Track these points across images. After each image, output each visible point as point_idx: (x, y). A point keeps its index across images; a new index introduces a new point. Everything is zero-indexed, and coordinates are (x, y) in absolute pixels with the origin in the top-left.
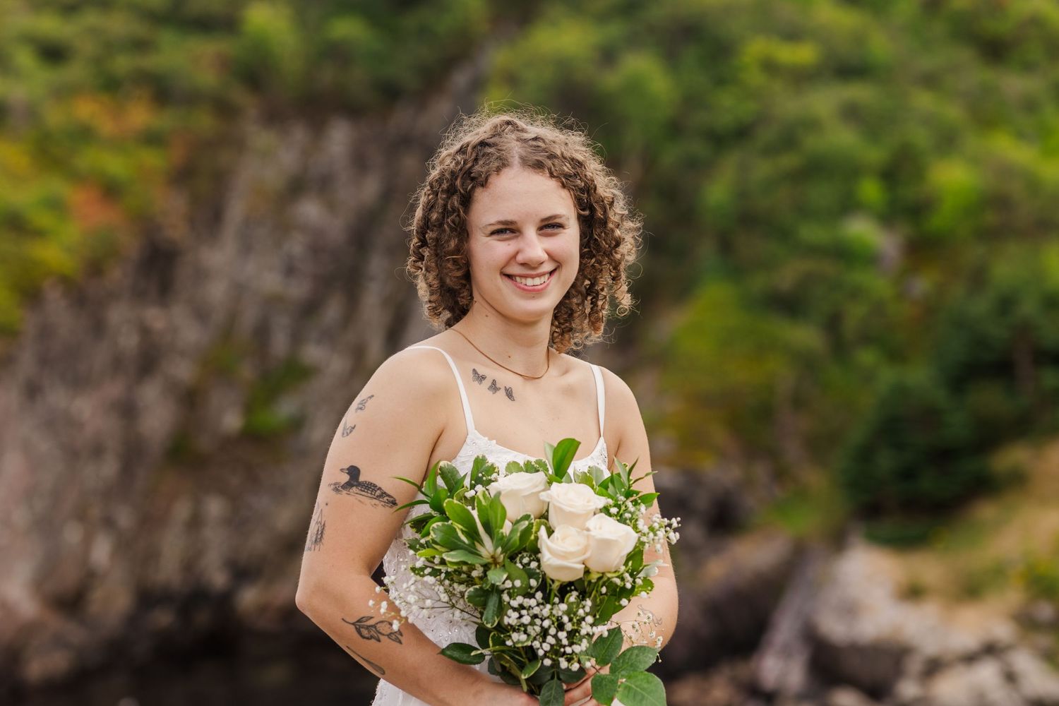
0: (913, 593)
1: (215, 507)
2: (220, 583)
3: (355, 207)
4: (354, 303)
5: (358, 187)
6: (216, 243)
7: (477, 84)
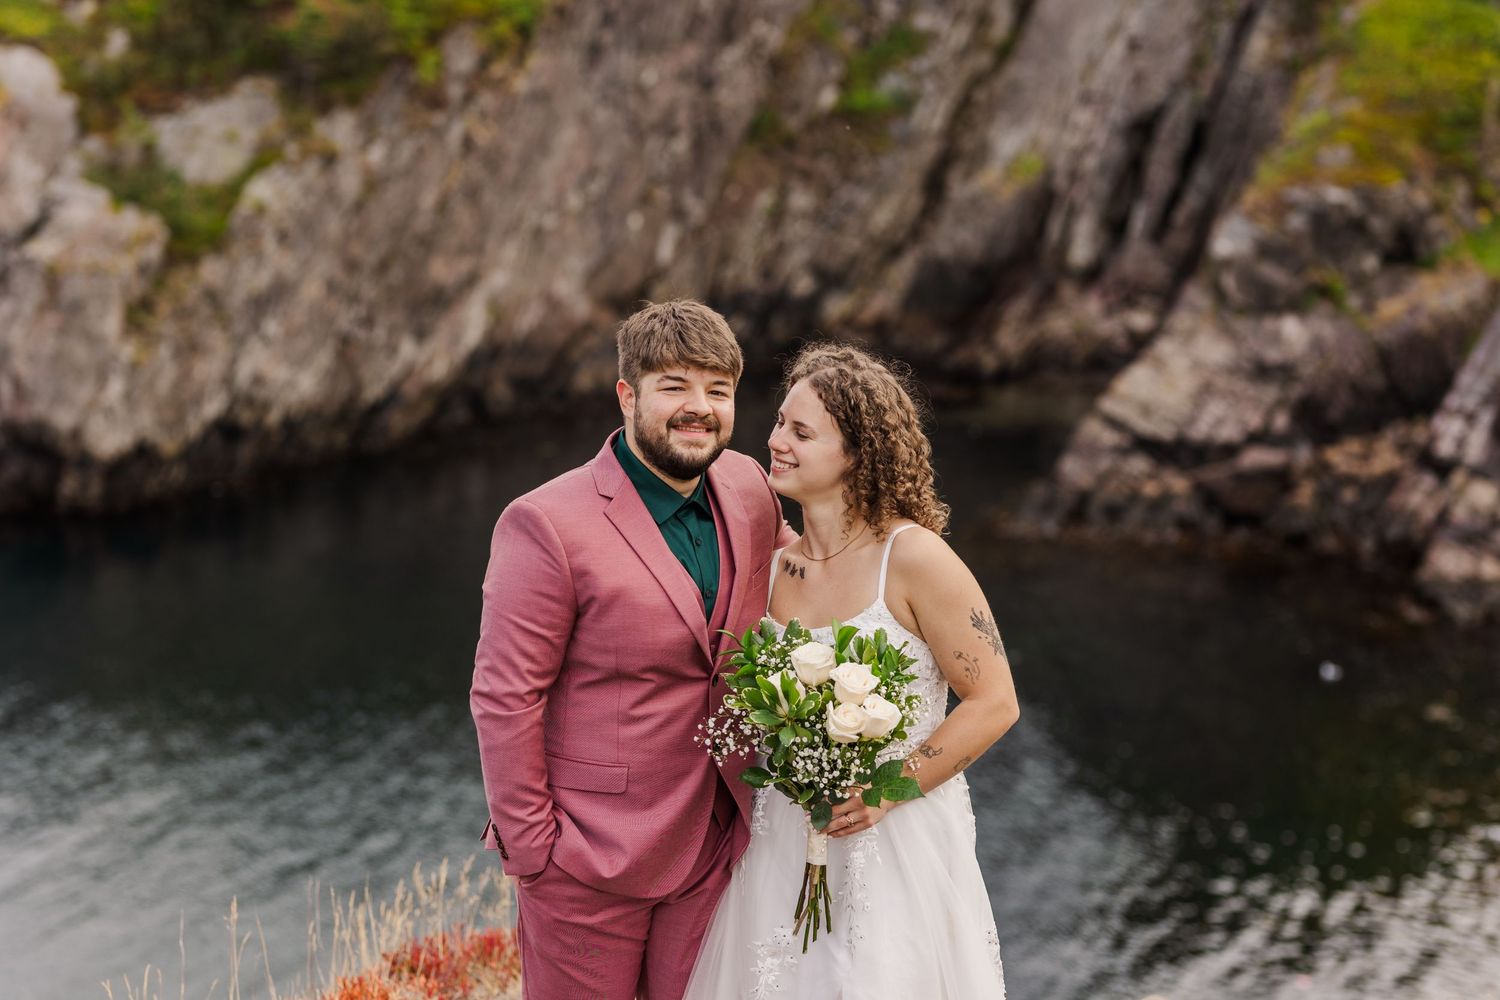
2: (803, 285)
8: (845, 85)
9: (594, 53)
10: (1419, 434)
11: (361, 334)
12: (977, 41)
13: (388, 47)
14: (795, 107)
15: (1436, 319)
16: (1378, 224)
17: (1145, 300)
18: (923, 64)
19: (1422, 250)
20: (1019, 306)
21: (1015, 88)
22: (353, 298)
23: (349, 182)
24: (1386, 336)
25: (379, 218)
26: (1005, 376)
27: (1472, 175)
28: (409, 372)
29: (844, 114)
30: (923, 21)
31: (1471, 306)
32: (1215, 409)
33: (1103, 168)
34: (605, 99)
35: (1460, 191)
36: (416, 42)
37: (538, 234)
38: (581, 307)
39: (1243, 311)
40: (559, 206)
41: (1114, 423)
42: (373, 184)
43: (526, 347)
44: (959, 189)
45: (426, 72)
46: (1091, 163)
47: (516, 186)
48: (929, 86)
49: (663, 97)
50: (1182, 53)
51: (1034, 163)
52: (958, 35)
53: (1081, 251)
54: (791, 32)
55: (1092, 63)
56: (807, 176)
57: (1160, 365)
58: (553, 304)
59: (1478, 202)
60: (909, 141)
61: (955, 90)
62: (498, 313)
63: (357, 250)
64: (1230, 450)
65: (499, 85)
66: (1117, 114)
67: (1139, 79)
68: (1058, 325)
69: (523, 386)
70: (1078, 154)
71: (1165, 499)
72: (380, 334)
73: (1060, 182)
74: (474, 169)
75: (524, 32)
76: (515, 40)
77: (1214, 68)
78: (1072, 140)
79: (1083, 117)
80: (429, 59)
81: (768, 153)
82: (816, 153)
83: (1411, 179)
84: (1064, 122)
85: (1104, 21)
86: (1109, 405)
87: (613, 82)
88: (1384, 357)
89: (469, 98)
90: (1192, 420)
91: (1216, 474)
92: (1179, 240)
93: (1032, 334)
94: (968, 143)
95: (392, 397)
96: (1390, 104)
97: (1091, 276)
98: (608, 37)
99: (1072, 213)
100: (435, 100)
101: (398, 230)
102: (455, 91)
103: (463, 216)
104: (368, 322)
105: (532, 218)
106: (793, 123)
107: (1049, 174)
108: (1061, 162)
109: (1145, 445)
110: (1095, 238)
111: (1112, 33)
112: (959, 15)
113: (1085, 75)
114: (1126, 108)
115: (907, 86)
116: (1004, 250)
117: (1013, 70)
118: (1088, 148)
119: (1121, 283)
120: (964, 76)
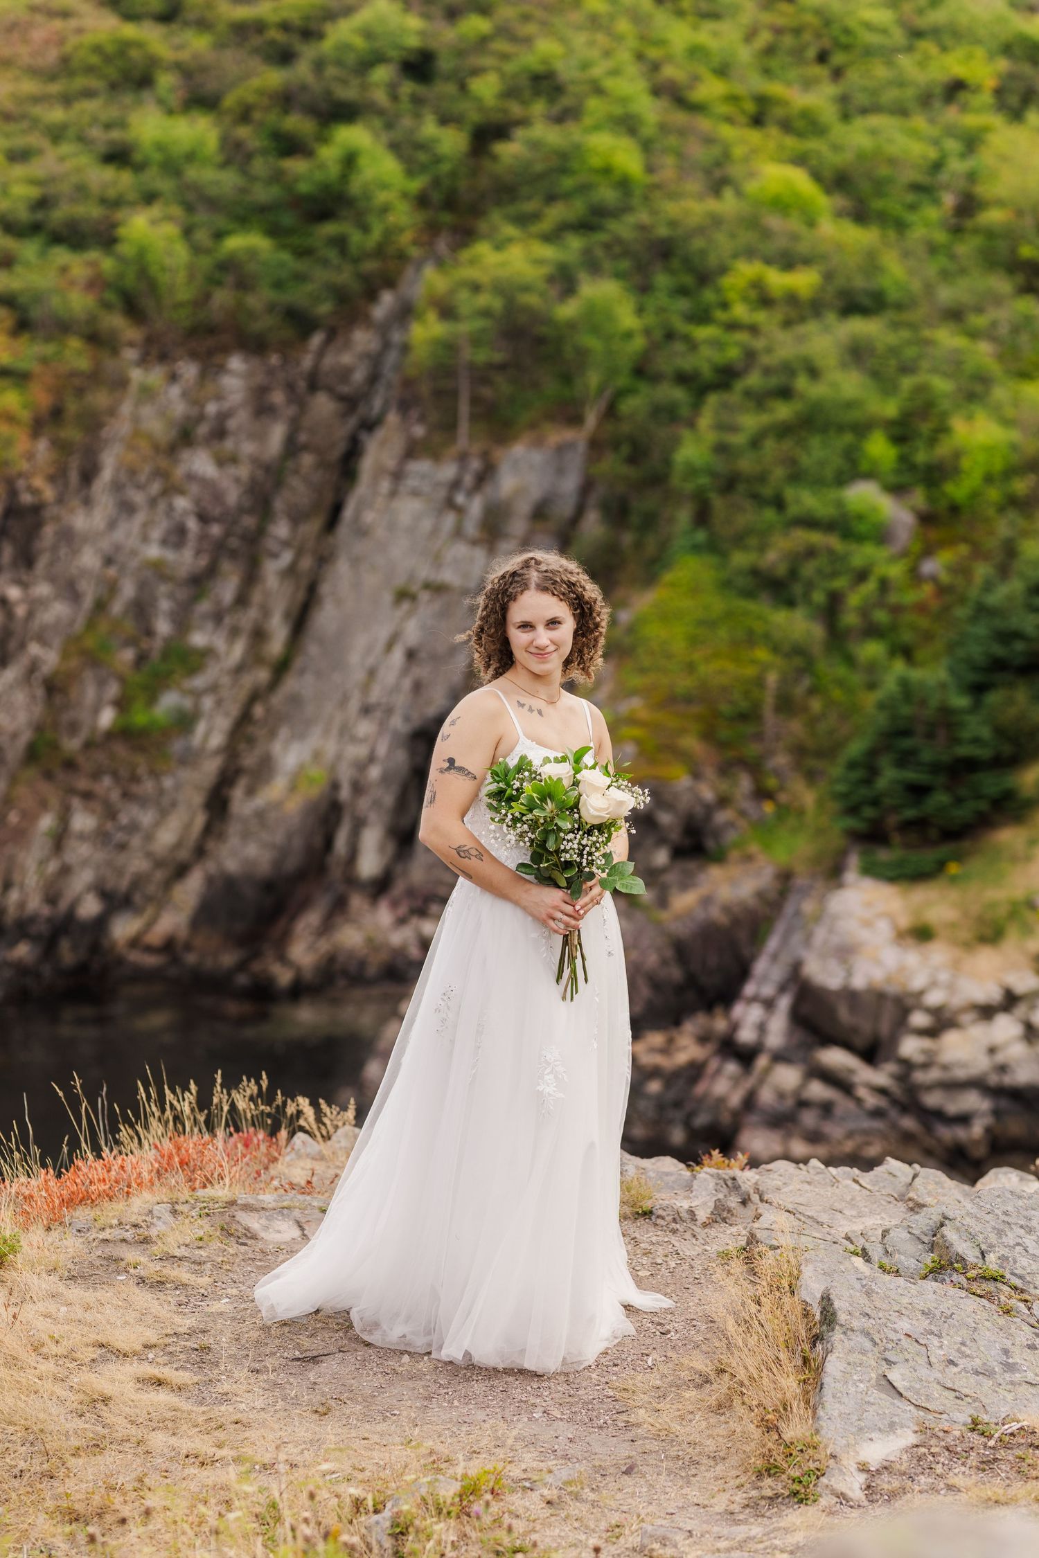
0: (922, 934)
1: (83, 821)
2: (90, 907)
3: (255, 461)
4: (251, 577)
5: (260, 437)
6: (87, 502)
7: (406, 313)
8: (121, 704)
10: (720, 1025)
12: (254, 656)
14: (73, 728)
15: (726, 909)
16: (665, 818)
18: (199, 682)
19: (710, 844)
20: (312, 919)
21: (295, 700)
24: (681, 929)
26: (299, 991)
27: (755, 768)
29: (124, 734)
30: (198, 639)
31: (760, 895)
33: (385, 779)
35: (745, 783)
44: (241, 804)
46: (375, 772)
48: (208, 703)
51: (318, 774)
52: (238, 650)
53: (369, 864)
54: (65, 655)
55: (372, 673)
56: (87, 796)
59: (762, 794)
60: (189, 759)
61: (234, 710)
66: (397, 723)
67: (418, 687)
68: (350, 937)
70: (362, 766)
73: (345, 794)
78: (357, 752)
79: (365, 728)
81: (48, 775)
82: (96, 775)
83: (696, 775)
84: (345, 732)
85: (383, 633)
88: (680, 950)
93: (324, 946)
94: (249, 760)
96: (671, 701)
97: (380, 887)
99: (359, 825)
106: (72, 745)
107: (335, 786)
108: (345, 775)
110: (382, 849)
111: (389, 646)
112: (234, 633)
113: (366, 688)
114: (407, 719)
115: (188, 703)
116: (292, 864)
117: (291, 684)
118: (371, 759)
119: (411, 893)
120: (243, 694)
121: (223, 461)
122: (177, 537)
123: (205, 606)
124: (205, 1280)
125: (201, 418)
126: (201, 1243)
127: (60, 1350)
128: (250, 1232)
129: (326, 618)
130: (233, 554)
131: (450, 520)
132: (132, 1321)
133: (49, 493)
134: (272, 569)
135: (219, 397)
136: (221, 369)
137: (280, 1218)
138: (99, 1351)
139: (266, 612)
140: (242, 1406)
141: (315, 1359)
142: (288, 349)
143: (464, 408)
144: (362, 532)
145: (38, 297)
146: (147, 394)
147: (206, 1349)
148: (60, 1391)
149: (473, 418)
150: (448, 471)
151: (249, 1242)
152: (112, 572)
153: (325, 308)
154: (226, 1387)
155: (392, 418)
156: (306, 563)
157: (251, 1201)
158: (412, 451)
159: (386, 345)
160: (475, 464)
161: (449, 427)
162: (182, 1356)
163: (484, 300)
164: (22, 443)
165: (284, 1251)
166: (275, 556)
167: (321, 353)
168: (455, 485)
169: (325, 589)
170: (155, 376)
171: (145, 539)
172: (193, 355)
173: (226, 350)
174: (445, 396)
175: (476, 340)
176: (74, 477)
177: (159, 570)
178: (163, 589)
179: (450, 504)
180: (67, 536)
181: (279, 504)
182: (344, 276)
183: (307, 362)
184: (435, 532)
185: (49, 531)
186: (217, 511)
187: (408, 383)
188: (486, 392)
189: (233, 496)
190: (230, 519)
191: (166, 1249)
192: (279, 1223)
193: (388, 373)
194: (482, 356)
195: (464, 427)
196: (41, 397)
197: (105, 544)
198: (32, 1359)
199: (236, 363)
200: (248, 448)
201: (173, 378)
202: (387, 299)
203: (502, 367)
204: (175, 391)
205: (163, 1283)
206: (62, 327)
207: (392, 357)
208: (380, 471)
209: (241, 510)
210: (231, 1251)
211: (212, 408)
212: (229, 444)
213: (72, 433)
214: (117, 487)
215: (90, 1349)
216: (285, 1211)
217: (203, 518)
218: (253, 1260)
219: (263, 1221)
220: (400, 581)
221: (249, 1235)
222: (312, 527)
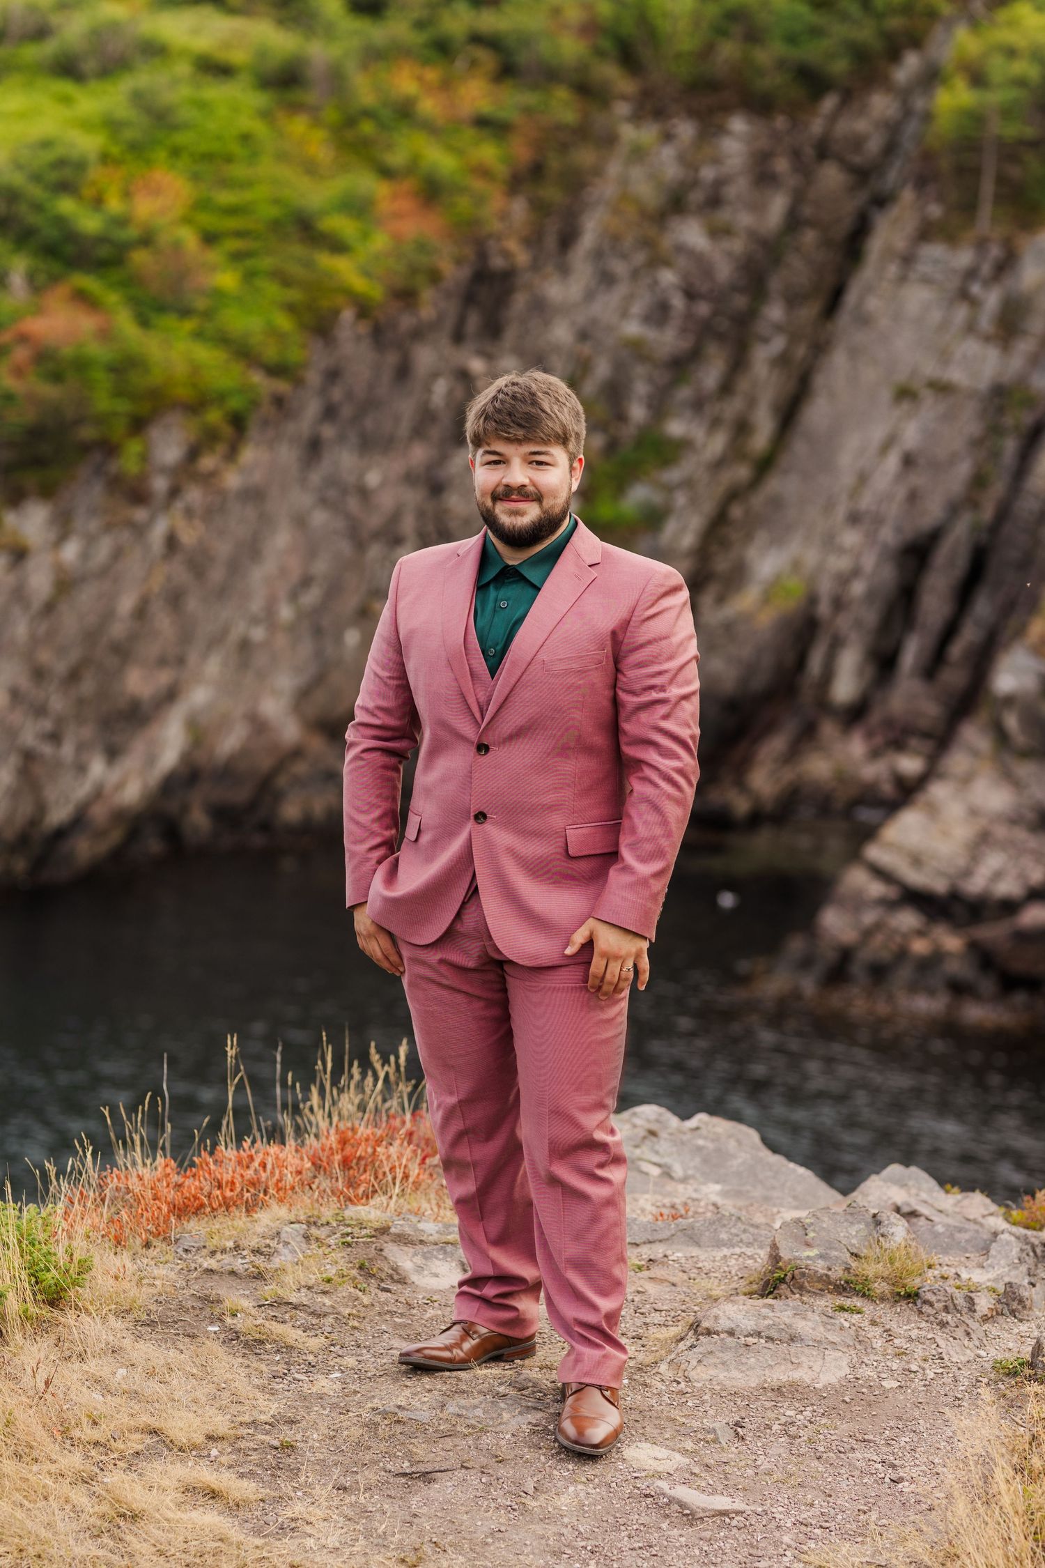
3: (753, 235)
4: (738, 363)
5: (758, 208)
6: (564, 270)
7: (932, 77)
8: (589, 494)
9: (314, 448)
11: (47, 749)
12: (735, 451)
13: (88, 433)
17: (914, 742)
18: (674, 475)
20: (776, 744)
21: (777, 503)
22: (40, 711)
23: (40, 581)
25: (71, 621)
26: (756, 819)
28: (98, 794)
30: (676, 428)
32: (993, 861)
33: (870, 596)
34: (323, 502)
36: (119, 429)
37: (245, 646)
38: (290, 731)
39: (1025, 754)
40: (269, 617)
41: (880, 873)
42: (65, 584)
43: (227, 772)
44: (710, 613)
45: (129, 461)
46: (858, 588)
47: (222, 593)
48: (681, 499)
49: (386, 501)
50: (964, 469)
51: (796, 587)
52: (717, 444)
53: (845, 688)
55: (863, 478)
57: (933, 811)
58: (259, 725)
61: (709, 506)
62: (198, 733)
63: (45, 656)
64: (1009, 907)
65: (208, 479)
66: (888, 535)
67: (913, 497)
68: (818, 767)
69: (223, 815)
70: (844, 579)
71: (936, 958)
72: (67, 750)
73: (824, 609)
74: (178, 571)
75: (238, 422)
76: (227, 430)
77: (998, 489)
78: (840, 563)
79: (851, 538)
80: (134, 448)
84: (829, 543)
85: (878, 433)
86: (874, 852)
87: (332, 481)
89: (175, 492)
90: (967, 873)
91: (993, 933)
92: (954, 677)
93: (788, 775)
94: (722, 564)
95: (79, 821)
97: (855, 714)
98: (328, 431)
99: (836, 644)
100: (138, 495)
101: (91, 636)
102: (160, 484)
103: (163, 622)
104: (55, 738)
105: (239, 630)
107: (812, 600)
108: (826, 587)
109: (915, 898)
110: (860, 672)
111: (886, 447)
112: (715, 423)
113: (855, 493)
114: (898, 529)
115: (657, 498)
116: (759, 683)
117: (774, 484)
118: (856, 572)
119: (889, 723)
120: (720, 490)
121: (717, 232)
122: (659, 313)
123: (684, 393)
124: (317, 1343)
125: (695, 183)
126: (327, 1287)
127: (95, 1434)
128: (398, 1273)
129: (817, 413)
130: (720, 337)
131: (961, 313)
132: (203, 1399)
133: (522, 257)
134: (762, 356)
135: (716, 161)
136: (721, 130)
137: (441, 1257)
138: (149, 1440)
139: (752, 402)
140: (310, 1542)
141: (427, 1477)
142: (797, 112)
143: (988, 188)
144: (864, 320)
145: (526, 40)
146: (638, 154)
147: (288, 1448)
148: (80, 1497)
149: (999, 199)
150: (964, 258)
151: (394, 1287)
152: (586, 349)
153: (840, 67)
154: (298, 1509)
155: (908, 195)
156: (801, 351)
157: (408, 1230)
158: (926, 233)
159: (907, 112)
160: (995, 251)
161: (969, 208)
162: (255, 1457)
163: (1021, 67)
164: (496, 201)
165: (436, 1304)
166: (766, 340)
167: (834, 118)
168: (971, 274)
169: (819, 381)
170: (647, 134)
171: (624, 314)
172: (692, 113)
173: (727, 109)
174: (968, 174)
175: (1007, 112)
176: (551, 241)
177: (637, 350)
178: (640, 370)
179: (963, 295)
180: (540, 307)
181: (775, 283)
182: (865, 33)
183: (817, 126)
184: (944, 326)
185: (519, 301)
186: (704, 288)
187: (928, 156)
188: (1015, 172)
189: (724, 271)
190: (718, 298)
191: (280, 1292)
192: (438, 1263)
193: (907, 144)
194: (1012, 130)
195: (986, 210)
196: (521, 150)
197: (581, 319)
198: (53, 1449)
199: (738, 124)
200: (745, 219)
201: (668, 137)
202: (911, 63)
203: (1033, 144)
204: (667, 154)
205: (261, 1342)
206: (549, 75)
207: (911, 127)
208: (889, 253)
209: (734, 288)
210: (366, 1300)
211: (708, 173)
212: (724, 215)
213: (552, 193)
214: (598, 255)
215: (138, 1436)
216: (449, 1248)
217: (691, 295)
218: (392, 1313)
219: (419, 1260)
220: (901, 377)
221: (396, 1277)
222: (809, 312)
